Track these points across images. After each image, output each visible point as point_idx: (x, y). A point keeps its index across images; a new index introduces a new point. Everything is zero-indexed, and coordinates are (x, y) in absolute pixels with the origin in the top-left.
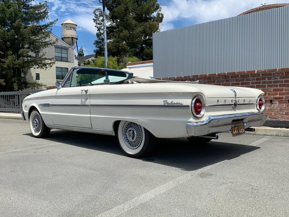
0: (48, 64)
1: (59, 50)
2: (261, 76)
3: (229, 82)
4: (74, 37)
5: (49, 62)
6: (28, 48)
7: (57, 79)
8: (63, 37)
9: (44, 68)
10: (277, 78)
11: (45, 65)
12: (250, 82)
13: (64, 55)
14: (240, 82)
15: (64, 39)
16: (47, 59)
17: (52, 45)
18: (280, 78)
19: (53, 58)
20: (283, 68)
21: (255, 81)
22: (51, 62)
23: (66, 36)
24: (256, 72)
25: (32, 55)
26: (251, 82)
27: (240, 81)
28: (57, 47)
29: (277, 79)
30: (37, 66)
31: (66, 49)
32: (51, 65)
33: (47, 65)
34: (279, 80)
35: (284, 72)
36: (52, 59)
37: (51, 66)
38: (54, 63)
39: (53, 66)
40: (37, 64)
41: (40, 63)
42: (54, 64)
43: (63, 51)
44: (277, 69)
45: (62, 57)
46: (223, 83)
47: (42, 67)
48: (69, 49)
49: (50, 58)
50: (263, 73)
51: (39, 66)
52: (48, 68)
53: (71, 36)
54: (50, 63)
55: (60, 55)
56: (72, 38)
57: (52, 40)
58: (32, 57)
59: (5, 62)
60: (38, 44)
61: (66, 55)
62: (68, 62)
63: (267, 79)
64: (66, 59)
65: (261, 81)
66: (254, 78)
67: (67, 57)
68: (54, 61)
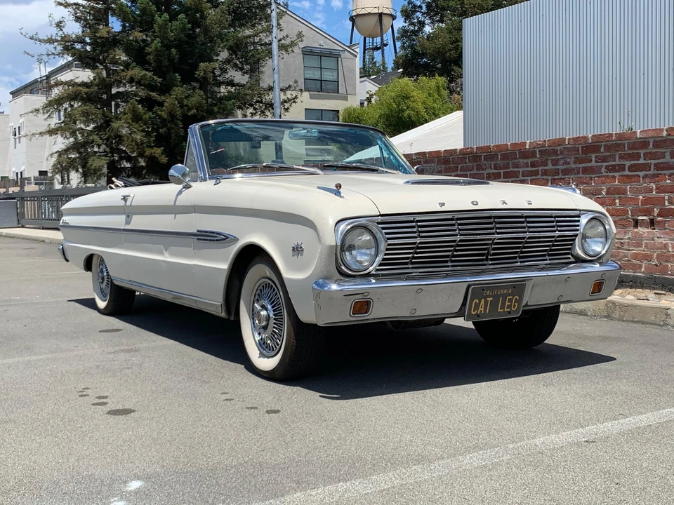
1: (314, 62)
2: (538, 156)
3: (483, 170)
4: (387, 11)
6: (228, 61)
7: (306, 144)
8: (354, 14)
10: (568, 160)
11: (270, 106)
12: (519, 171)
13: (328, 75)
14: (502, 171)
15: (358, 21)
17: (287, 51)
18: (575, 163)
19: (290, 86)
20: (575, 136)
21: (530, 169)
22: (286, 98)
23: (363, 12)
24: (527, 147)
25: (236, 80)
26: (521, 170)
27: (501, 169)
28: (307, 52)
29: (569, 163)
30: (251, 110)
31: (335, 56)
32: (287, 105)
34: (574, 166)
35: (580, 146)
36: (287, 88)
37: (286, 109)
38: (294, 100)
39: (291, 109)
40: (251, 105)
41: (257, 101)
42: (293, 104)
43: (327, 63)
44: (565, 139)
45: (321, 81)
48: (343, 55)
50: (541, 149)
51: (255, 109)
53: (376, 11)
54: (285, 101)
55: (315, 74)
56: (380, 15)
57: (287, 36)
58: (237, 85)
59: (161, 104)
60: (252, 48)
61: (335, 74)
62: (338, 92)
63: (549, 162)
64: (332, 86)
65: (540, 168)
66: (526, 161)
67: (335, 79)
68: (294, 96)
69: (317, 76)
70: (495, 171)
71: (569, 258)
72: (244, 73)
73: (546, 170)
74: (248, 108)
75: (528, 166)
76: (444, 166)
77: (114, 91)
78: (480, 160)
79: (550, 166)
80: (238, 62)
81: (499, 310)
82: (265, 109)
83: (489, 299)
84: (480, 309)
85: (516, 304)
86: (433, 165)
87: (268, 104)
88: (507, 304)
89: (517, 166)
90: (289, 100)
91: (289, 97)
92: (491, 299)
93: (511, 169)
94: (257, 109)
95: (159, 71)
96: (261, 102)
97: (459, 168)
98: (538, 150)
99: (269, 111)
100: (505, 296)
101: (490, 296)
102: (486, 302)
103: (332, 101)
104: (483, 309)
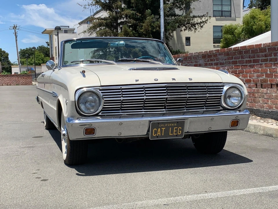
0: (197, 24)
1: (218, 2)
2: (267, 51)
3: (244, 59)
5: (199, 20)
7: (214, 43)
9: (193, 29)
11: (194, 25)
13: (226, 8)
14: (252, 59)
16: (196, 17)
19: (204, 15)
22: (201, 21)
24: (262, 46)
25: (177, 13)
26: (260, 59)
30: (184, 28)
32: (202, 25)
33: (197, 26)
37: (202, 27)
38: (205, 22)
39: (204, 26)
40: (184, 25)
41: (187, 23)
42: (205, 24)
43: (225, 2)
45: (222, 11)
46: (239, 60)
47: (190, 28)
49: (200, 15)
50: (269, 47)
51: (186, 27)
52: (199, 29)
54: (201, 23)
55: (219, 8)
58: (177, 15)
61: (230, 7)
62: (231, 17)
63: (273, 54)
64: (228, 14)
65: (269, 58)
66: (262, 54)
67: (229, 10)
68: (206, 19)
69: (220, 9)
70: (249, 59)
71: (220, 108)
72: (181, 10)
73: (271, 59)
74: (182, 27)
75: (263, 57)
76: (227, 57)
77: (119, 21)
78: (243, 53)
79: (273, 57)
80: (178, 4)
81: (170, 134)
82: (191, 27)
83: (163, 129)
84: (158, 133)
85: (180, 131)
86: (222, 56)
87: (193, 24)
88: (174, 131)
89: (258, 57)
90: (203, 22)
91: (204, 20)
92: (165, 128)
93: (256, 58)
94: (187, 27)
95: (139, 10)
96: (189, 23)
97: (234, 57)
98: (267, 48)
99: (193, 28)
100: (172, 128)
101: (163, 127)
102: (161, 130)
103: (228, 21)
104: (160, 133)
